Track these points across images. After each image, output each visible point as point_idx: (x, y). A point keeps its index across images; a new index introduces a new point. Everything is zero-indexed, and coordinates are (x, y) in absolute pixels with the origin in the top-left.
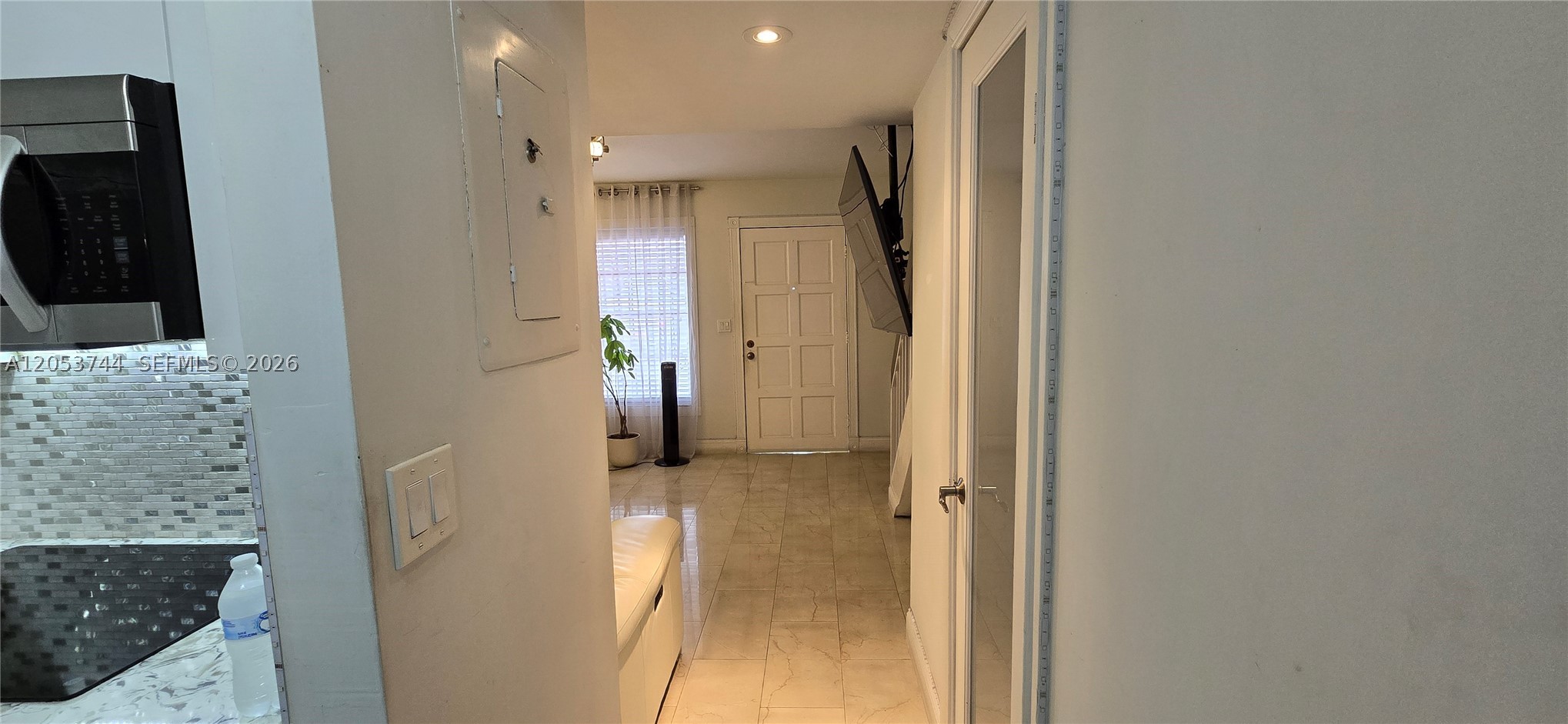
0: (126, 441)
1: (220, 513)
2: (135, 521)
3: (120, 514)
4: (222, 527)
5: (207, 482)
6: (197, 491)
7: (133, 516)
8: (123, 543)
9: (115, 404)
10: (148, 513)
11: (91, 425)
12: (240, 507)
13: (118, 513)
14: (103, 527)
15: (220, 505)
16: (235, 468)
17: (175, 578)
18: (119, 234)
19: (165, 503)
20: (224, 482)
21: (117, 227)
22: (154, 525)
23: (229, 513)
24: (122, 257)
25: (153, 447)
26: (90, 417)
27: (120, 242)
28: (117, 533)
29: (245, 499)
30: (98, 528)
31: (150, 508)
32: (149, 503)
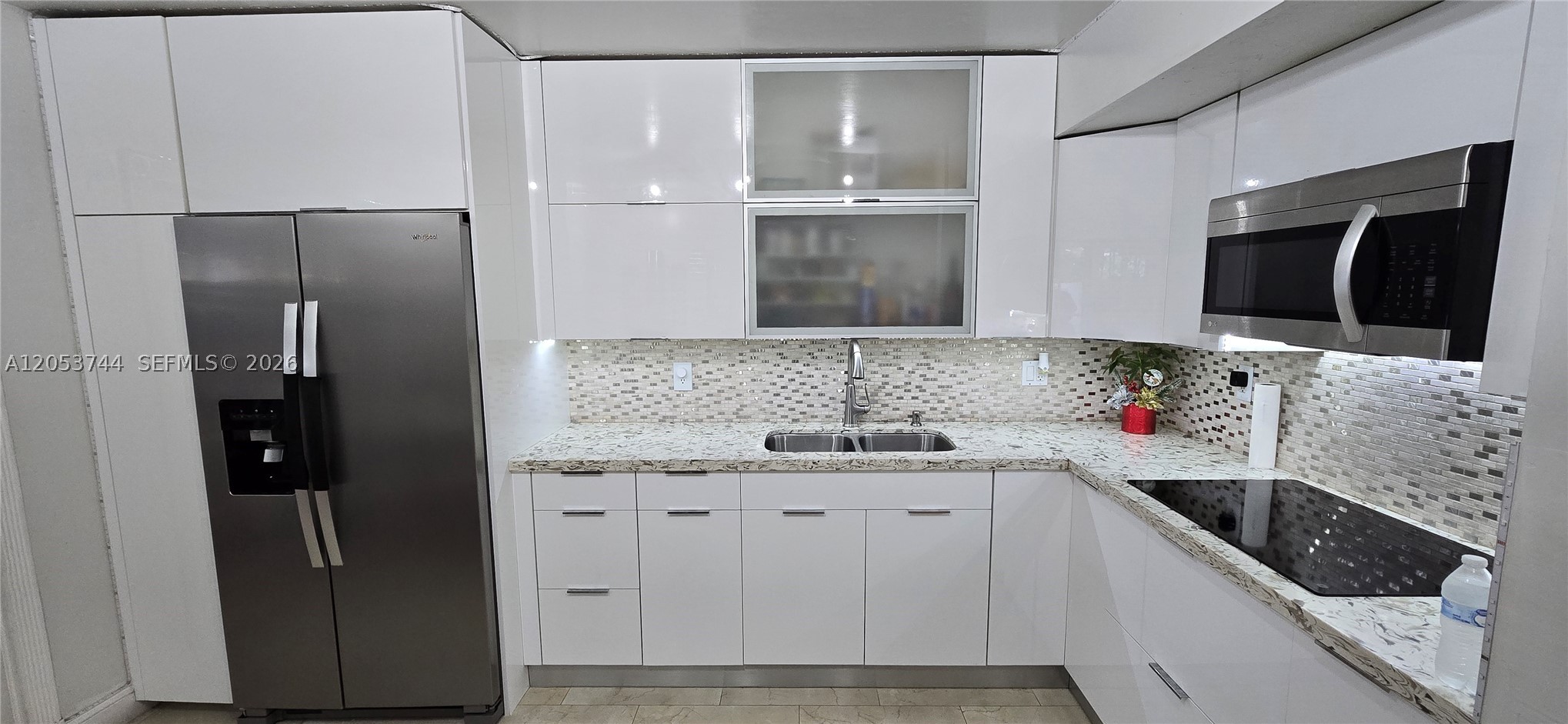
0: (1383, 425)
1: (1448, 509)
2: (1375, 490)
3: (1364, 481)
4: (1446, 522)
5: (1443, 479)
6: (1432, 484)
7: (1374, 485)
8: (1361, 503)
9: (1383, 395)
10: (1386, 488)
11: (1361, 407)
12: (1470, 511)
13: (1363, 479)
14: (1350, 487)
15: (1451, 502)
16: (1474, 475)
17: (1393, 546)
18: (1431, 274)
19: (1401, 483)
20: (1460, 484)
21: (1431, 269)
22: (1388, 499)
23: (1456, 512)
24: (1429, 293)
25: (1404, 436)
26: (1362, 401)
27: (1430, 281)
28: (1358, 494)
29: (1477, 506)
30: (1346, 486)
31: (1388, 484)
32: (1390, 479)
